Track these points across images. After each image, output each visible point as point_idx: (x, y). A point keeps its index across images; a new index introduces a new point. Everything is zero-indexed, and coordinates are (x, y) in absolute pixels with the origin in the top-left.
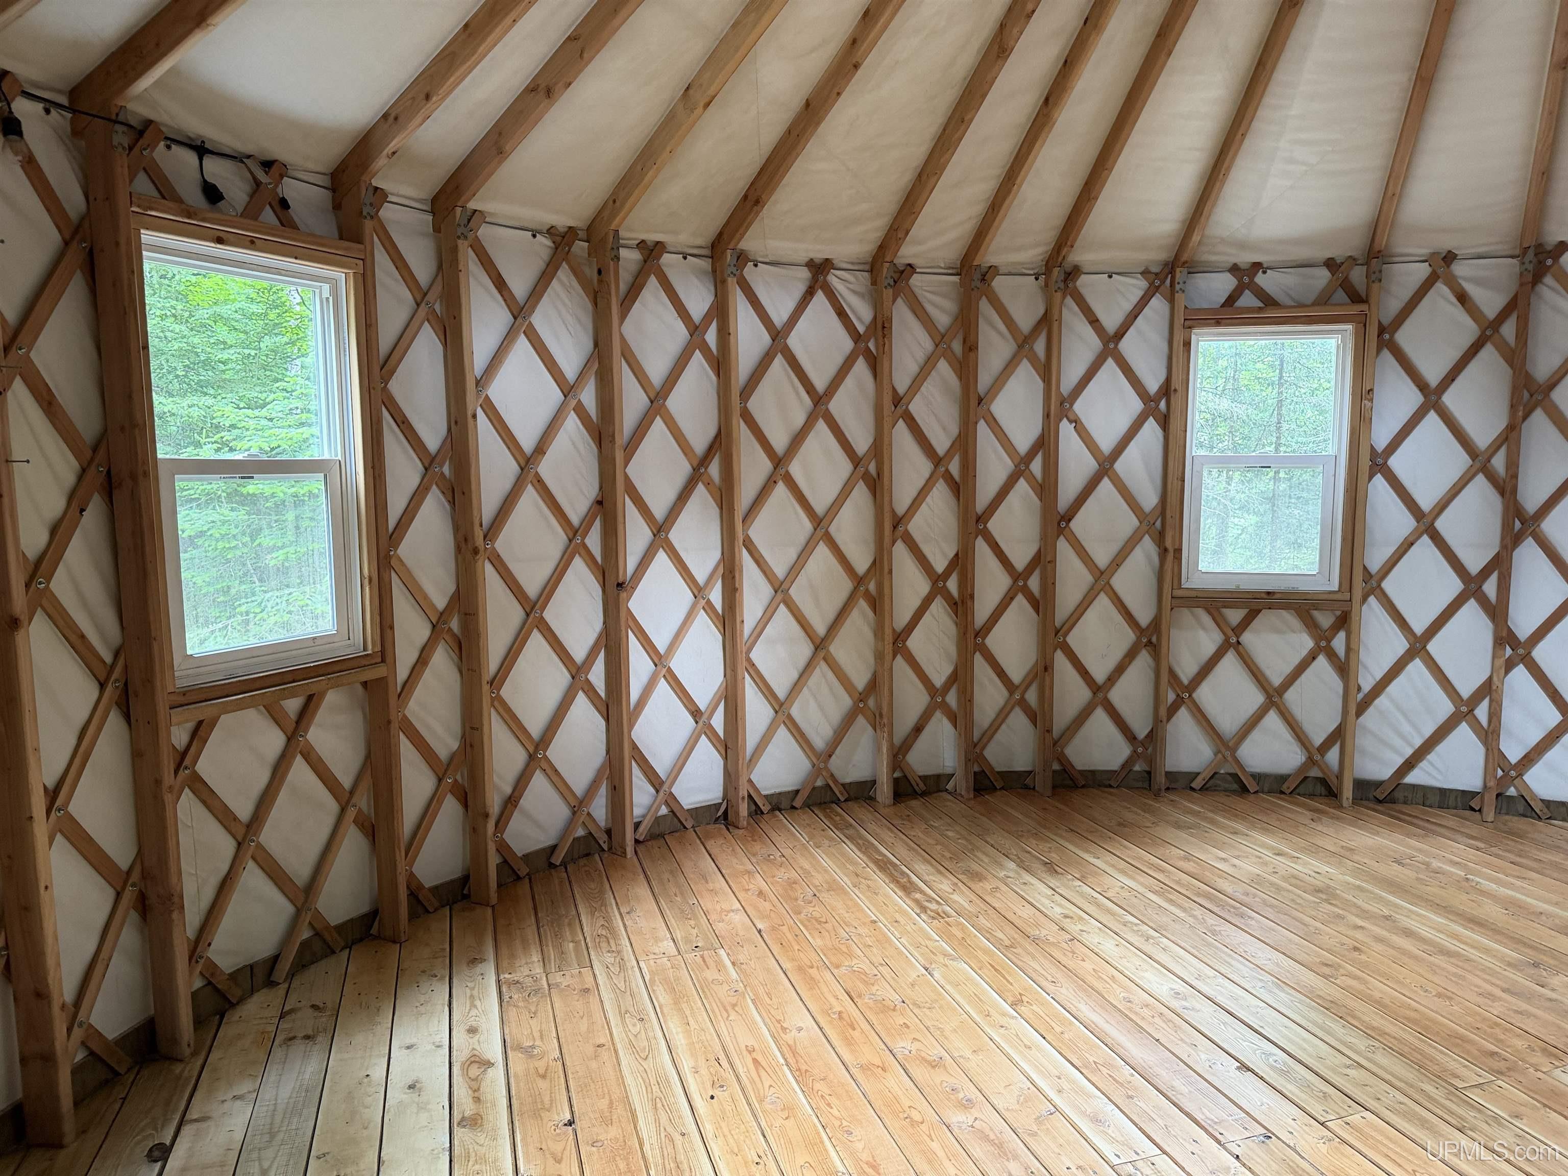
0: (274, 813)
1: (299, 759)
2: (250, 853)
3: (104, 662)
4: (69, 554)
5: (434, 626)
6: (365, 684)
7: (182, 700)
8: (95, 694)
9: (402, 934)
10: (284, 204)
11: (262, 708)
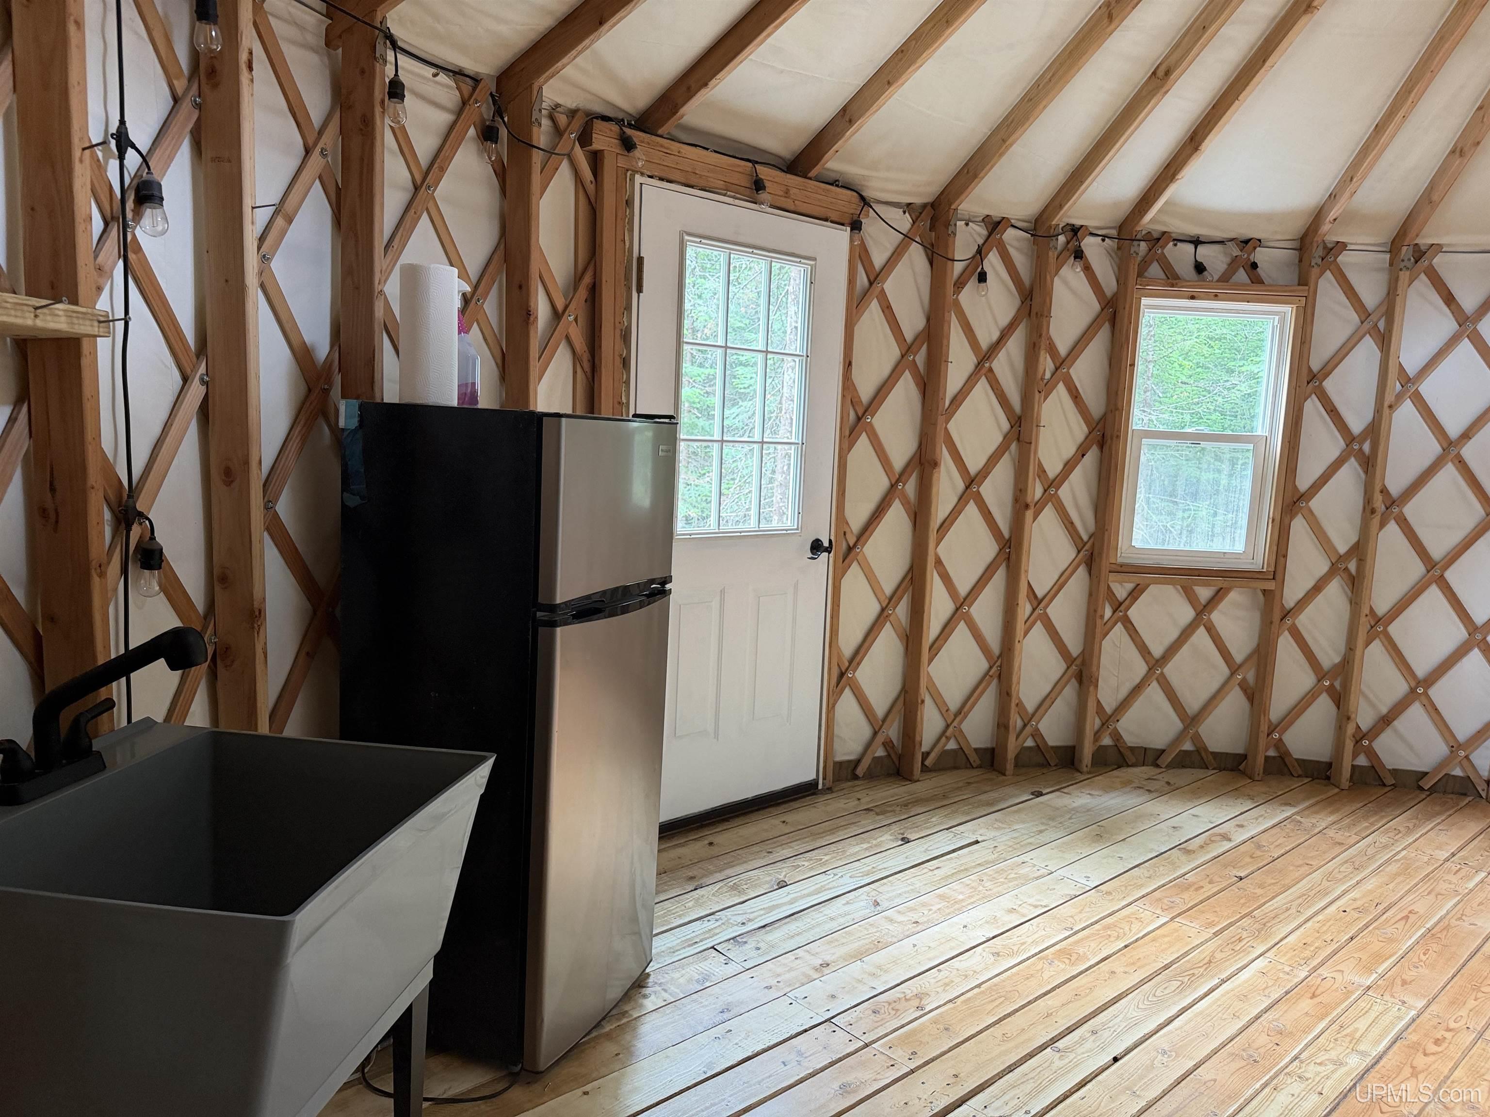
0: (1177, 658)
1: (1202, 629)
2: (1156, 676)
3: (1082, 540)
4: (1072, 476)
5: (1333, 564)
6: (1264, 592)
7: (1119, 569)
8: (1074, 556)
9: (1256, 775)
10: (1254, 266)
11: (1179, 587)
